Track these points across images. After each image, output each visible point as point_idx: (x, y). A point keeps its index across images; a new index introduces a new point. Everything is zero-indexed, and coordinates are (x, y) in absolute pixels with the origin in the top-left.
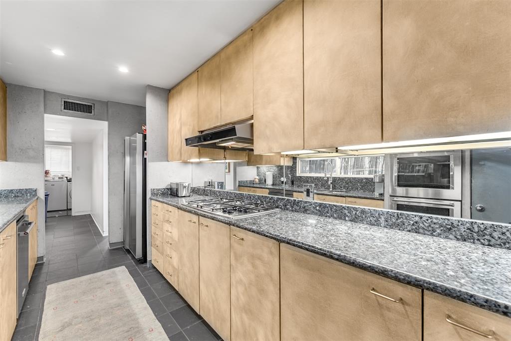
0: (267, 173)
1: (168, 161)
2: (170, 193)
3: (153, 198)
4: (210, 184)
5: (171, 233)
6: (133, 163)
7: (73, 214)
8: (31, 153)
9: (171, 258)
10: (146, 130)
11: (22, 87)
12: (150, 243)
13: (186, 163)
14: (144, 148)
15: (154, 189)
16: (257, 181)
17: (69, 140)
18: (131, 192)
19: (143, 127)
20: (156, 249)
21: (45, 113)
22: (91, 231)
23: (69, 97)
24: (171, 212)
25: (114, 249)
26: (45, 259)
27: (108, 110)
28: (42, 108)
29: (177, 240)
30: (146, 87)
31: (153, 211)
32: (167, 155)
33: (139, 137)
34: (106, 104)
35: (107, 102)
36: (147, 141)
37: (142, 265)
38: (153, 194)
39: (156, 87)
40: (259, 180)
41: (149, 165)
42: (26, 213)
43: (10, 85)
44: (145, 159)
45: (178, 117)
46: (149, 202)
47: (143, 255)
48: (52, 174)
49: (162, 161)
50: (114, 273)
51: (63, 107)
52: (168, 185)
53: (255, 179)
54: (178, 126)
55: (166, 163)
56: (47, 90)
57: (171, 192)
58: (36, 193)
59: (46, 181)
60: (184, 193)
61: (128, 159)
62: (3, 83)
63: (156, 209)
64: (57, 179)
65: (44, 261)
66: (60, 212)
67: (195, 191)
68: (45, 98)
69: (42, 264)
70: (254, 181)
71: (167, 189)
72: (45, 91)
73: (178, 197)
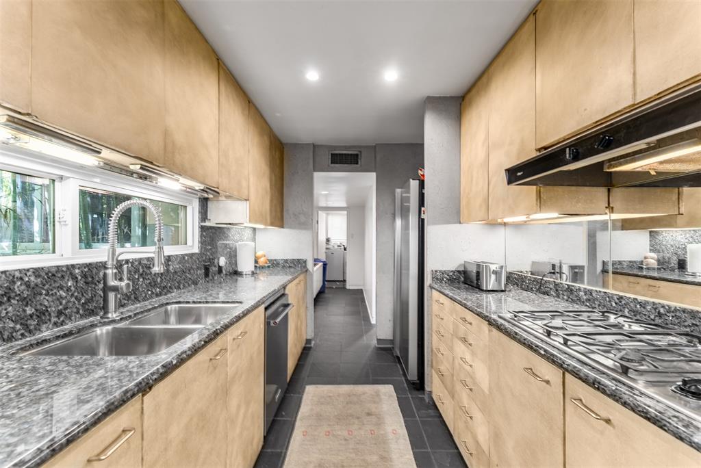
0: (689, 247)
1: (460, 223)
2: (462, 279)
3: (435, 286)
4: (555, 270)
5: (471, 366)
6: (406, 228)
7: (348, 287)
8: (302, 218)
9: (471, 418)
10: (423, 176)
11: (296, 144)
12: (430, 363)
13: (493, 224)
14: (422, 203)
15: (436, 271)
16: (653, 263)
17: (344, 204)
18: (403, 268)
19: (420, 171)
20: (439, 378)
21: (315, 171)
22: (360, 312)
23: (335, 148)
24: (471, 324)
25: (381, 349)
26: (313, 342)
27: (375, 157)
28: (311, 166)
29: (486, 391)
30: (425, 102)
31: (435, 307)
32: (458, 213)
33: (414, 184)
34: (374, 148)
35: (375, 146)
36: (426, 191)
37: (416, 392)
38: (435, 278)
39: (440, 97)
40: (658, 261)
41: (429, 229)
42: (287, 292)
43: (287, 144)
44: (423, 220)
45: (481, 137)
46: (428, 292)
47: (418, 376)
48: (332, 242)
49: (449, 222)
50: (377, 394)
51: (330, 162)
52: (460, 265)
53: (646, 258)
54: (481, 154)
55: (458, 225)
56: (317, 144)
57: (465, 278)
58: (306, 265)
59: (327, 249)
60: (490, 282)
61: (399, 222)
62: (281, 143)
63: (441, 307)
64: (336, 247)
65: (312, 345)
66: (338, 283)
67: (515, 281)
68: (314, 152)
69: (310, 348)
70: (642, 262)
71: (459, 272)
72: (314, 146)
73: (483, 290)
